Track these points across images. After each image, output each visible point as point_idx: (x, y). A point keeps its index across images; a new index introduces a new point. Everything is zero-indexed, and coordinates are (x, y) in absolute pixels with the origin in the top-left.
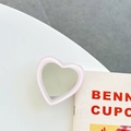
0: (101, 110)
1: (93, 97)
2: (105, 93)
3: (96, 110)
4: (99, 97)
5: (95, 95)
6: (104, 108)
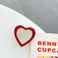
0: (42, 50)
1: (38, 44)
2: (43, 42)
3: (40, 49)
4: (41, 44)
5: (39, 43)
6: (43, 49)
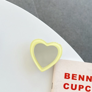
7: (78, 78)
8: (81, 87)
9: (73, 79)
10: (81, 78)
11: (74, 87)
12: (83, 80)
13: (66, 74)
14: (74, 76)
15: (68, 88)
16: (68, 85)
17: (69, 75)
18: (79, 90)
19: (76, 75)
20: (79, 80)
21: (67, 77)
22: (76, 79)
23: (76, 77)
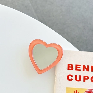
7: (82, 68)
8: (86, 78)
9: (76, 69)
10: (86, 68)
11: (78, 79)
12: (88, 70)
13: (69, 65)
14: (78, 66)
15: (72, 80)
16: (72, 76)
17: (72, 65)
18: (84, 81)
19: (80, 65)
20: (84, 70)
21: (70, 68)
22: (80, 70)
23: (80, 68)
